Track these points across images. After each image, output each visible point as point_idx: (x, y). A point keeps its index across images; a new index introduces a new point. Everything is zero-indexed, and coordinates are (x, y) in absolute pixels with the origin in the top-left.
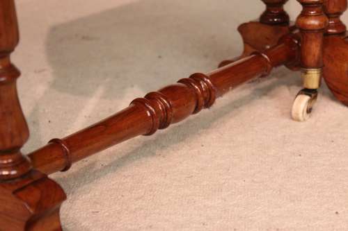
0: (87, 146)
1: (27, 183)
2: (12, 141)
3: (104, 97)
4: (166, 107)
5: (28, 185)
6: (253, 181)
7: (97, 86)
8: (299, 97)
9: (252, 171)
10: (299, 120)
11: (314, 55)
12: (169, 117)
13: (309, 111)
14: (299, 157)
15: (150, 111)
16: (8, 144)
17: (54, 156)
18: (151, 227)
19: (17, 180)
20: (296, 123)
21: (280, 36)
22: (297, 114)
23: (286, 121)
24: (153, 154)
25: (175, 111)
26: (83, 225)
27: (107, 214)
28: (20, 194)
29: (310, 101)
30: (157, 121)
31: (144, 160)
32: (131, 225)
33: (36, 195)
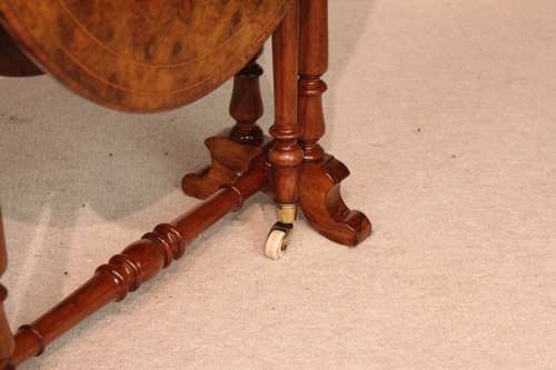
3: (52, 224)
4: (134, 270)
6: (226, 346)
7: (42, 204)
8: (274, 232)
9: (224, 332)
10: (273, 259)
11: (289, 191)
12: (138, 279)
13: (284, 248)
14: (272, 312)
15: (119, 279)
20: (271, 261)
21: (253, 156)
22: (271, 252)
23: (259, 259)
29: (285, 237)
30: (127, 286)
31: (109, 318)
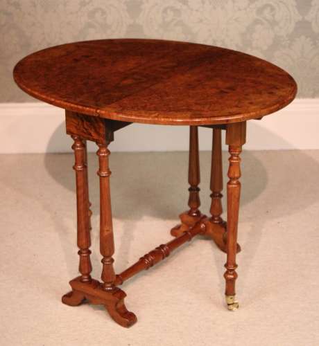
33: (119, 295)
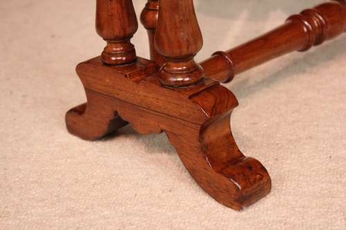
0: (248, 58)
1: (201, 89)
2: (188, 48)
4: (322, 24)
5: (203, 91)
12: (325, 32)
15: (307, 28)
16: (185, 51)
17: (219, 68)
18: (310, 138)
19: (191, 86)
24: (304, 72)
25: (330, 27)
26: (244, 134)
27: (265, 125)
28: (195, 99)
30: (314, 37)
32: (291, 135)
33: (210, 100)
